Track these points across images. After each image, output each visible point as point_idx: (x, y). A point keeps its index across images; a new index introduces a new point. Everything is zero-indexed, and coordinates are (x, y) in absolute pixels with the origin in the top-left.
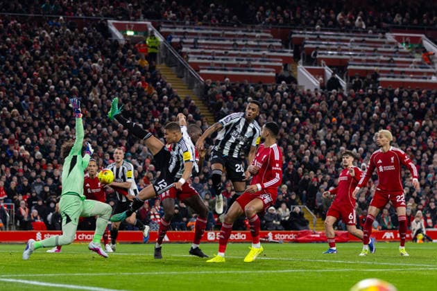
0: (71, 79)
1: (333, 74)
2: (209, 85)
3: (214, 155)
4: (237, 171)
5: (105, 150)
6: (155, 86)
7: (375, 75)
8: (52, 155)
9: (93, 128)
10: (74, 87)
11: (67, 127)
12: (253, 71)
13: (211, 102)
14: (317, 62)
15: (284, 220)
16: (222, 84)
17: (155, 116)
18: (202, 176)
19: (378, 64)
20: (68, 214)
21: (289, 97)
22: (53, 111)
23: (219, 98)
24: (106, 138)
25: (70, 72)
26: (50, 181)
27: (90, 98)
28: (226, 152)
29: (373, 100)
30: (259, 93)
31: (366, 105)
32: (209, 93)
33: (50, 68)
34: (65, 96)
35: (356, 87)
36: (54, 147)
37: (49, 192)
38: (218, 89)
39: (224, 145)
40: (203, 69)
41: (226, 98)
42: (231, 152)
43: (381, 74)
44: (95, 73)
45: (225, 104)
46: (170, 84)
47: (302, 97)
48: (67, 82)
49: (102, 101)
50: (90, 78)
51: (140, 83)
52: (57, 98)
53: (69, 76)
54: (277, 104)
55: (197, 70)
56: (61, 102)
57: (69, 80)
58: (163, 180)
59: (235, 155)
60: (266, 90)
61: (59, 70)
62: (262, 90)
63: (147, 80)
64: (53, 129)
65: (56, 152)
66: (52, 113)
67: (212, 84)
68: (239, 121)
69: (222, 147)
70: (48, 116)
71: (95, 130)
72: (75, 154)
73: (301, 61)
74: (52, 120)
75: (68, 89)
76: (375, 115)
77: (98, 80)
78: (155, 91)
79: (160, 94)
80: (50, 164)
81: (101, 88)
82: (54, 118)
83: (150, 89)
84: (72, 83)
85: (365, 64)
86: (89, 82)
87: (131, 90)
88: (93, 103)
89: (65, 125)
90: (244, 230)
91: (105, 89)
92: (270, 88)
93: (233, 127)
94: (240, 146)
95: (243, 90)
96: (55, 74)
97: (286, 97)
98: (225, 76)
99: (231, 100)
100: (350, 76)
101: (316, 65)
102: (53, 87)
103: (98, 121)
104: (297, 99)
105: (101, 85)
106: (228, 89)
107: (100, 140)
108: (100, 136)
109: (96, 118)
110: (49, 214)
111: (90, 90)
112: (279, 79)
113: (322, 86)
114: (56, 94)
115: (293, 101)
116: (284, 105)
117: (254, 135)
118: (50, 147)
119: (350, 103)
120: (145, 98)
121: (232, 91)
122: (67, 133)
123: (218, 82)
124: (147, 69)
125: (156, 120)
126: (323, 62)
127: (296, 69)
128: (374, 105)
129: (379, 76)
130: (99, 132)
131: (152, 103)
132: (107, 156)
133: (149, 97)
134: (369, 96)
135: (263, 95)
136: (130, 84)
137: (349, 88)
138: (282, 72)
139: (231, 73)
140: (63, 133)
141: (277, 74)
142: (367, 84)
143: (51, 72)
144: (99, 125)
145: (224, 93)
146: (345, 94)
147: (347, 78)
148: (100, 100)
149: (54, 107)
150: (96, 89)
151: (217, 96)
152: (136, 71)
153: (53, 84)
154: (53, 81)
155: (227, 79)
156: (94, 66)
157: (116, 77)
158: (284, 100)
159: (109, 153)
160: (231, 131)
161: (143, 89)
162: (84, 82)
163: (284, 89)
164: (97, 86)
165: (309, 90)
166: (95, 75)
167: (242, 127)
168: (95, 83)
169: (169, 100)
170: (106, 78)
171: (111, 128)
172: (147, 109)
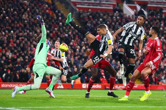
0: (14, 8)
1: (141, 8)
2: (81, 13)
3: (119, 44)
4: (131, 53)
5: (31, 43)
6: (55, 12)
7: (161, 9)
8: (5, 45)
9: (25, 32)
10: (15, 12)
11: (12, 32)
12: (102, 6)
13: (82, 21)
14: (133, 3)
15: (120, 79)
16: (87, 12)
17: (55, 27)
18: (79, 57)
19: (162, 4)
20: (37, 73)
21: (119, 19)
22: (5, 23)
23: (86, 19)
24: (31, 37)
25: (13, 5)
26: (4, 58)
27: (23, 18)
28: (126, 43)
29: (160, 21)
30: (105, 17)
31: (157, 23)
32: (81, 16)
33: (3, 3)
34: (11, 16)
35: (152, 15)
36: (6, 41)
37: (4, 63)
38: (85, 15)
39: (125, 39)
40: (78, 5)
41: (89, 19)
42: (129, 42)
43: (164, 9)
44: (25, 5)
45: (89, 22)
46: (62, 12)
47: (126, 20)
48: (12, 10)
49: (29, 19)
50: (23, 8)
51: (48, 11)
52: (7, 18)
53: (13, 7)
54: (114, 22)
55: (75, 5)
56: (9, 19)
57: (13, 9)
58: (97, 57)
59: (131, 44)
60: (108, 15)
61: (8, 4)
62: (107, 15)
63: (51, 10)
64: (5, 32)
65: (6, 44)
66: (4, 24)
67: (83, 12)
68: (133, 26)
69: (124, 40)
70: (2, 26)
71: (26, 33)
72: (42, 43)
73: (125, 2)
74: (5, 28)
75: (12, 13)
76: (161, 28)
77: (27, 9)
78: (55, 15)
79: (58, 16)
80: (4, 50)
81: (28, 13)
82: (6, 27)
83: (52, 14)
84: (14, 10)
85: (156, 4)
86: (23, 10)
87: (43, 14)
88: (24, 20)
89: (11, 30)
90: (100, 83)
91: (30, 13)
92: (111, 15)
93: (131, 29)
94: (133, 40)
95: (98, 15)
96: (6, 5)
97: (118, 19)
98: (89, 8)
99: (92, 20)
100: (149, 9)
101: (132, 4)
102: (4, 12)
103: (27, 29)
104: (124, 20)
105: (29, 12)
106: (90, 15)
107: (29, 38)
108: (28, 36)
109: (26, 27)
110: (3, 74)
111: (23, 14)
112: (114, 10)
113: (135, 14)
114: (6, 15)
115: (122, 21)
116: (117, 23)
117: (141, 34)
118: (4, 41)
119: (149, 23)
120: (50, 18)
121: (92, 16)
122: (12, 35)
123: (86, 11)
124: (51, 4)
125: (56, 29)
126: (136, 3)
127: (123, 6)
128: (161, 24)
129: (163, 10)
130: (28, 34)
131: (53, 21)
132: (32, 46)
133: (52, 18)
134: (159, 19)
135: (107, 18)
136: (43, 11)
137: (148, 15)
138: (116, 7)
139: (91, 7)
140: (10, 34)
141: (114, 8)
142: (157, 13)
143: (3, 5)
144: (28, 31)
145: (88, 16)
146: (147, 18)
147: (147, 10)
148: (28, 19)
149: (5, 22)
150: (26, 13)
151: (85, 18)
152: (45, 5)
153: (5, 10)
154: (4, 9)
155: (90, 10)
156: (25, 2)
157: (36, 8)
158: (117, 21)
159: (33, 44)
160: (129, 31)
161: (49, 14)
162: (20, 10)
163: (117, 15)
164: (27, 12)
165: (129, 16)
166: (26, 7)
167: (135, 29)
168: (25, 10)
169: (62, 19)
170: (31, 8)
171: (34, 32)
172: (51, 24)
